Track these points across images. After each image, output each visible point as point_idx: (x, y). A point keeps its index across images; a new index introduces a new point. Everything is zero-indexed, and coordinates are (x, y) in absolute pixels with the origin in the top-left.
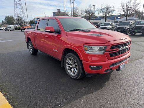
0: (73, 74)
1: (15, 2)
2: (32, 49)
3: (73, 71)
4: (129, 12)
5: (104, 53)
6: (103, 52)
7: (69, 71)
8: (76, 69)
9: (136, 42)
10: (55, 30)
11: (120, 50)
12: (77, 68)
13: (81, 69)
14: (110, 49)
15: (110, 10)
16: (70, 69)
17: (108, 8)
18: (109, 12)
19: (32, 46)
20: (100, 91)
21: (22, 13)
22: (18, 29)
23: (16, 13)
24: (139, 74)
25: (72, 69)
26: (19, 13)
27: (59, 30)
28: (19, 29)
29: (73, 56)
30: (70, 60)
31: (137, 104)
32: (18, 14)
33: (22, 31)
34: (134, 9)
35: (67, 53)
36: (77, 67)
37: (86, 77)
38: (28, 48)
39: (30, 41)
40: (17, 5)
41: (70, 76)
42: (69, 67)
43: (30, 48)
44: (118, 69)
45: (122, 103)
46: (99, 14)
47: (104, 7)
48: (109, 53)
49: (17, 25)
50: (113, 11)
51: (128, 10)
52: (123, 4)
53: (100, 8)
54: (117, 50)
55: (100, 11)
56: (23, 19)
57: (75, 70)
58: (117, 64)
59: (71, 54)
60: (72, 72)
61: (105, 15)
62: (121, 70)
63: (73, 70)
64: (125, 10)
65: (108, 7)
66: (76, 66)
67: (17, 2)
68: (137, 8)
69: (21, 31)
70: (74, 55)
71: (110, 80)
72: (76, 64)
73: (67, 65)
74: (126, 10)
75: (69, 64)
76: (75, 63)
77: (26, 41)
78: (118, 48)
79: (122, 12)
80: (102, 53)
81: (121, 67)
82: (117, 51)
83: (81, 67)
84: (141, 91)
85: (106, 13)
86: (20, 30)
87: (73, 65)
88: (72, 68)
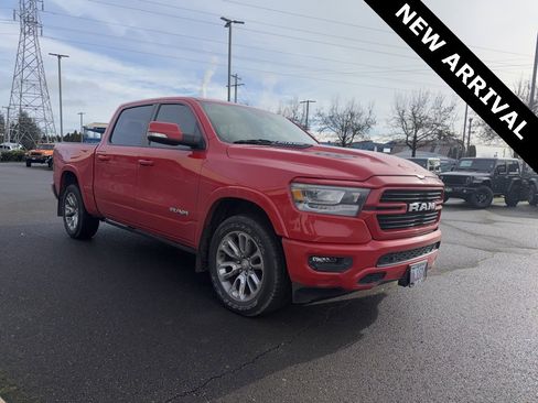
0: (242, 297)
1: (20, 61)
2: (75, 219)
3: (242, 287)
4: (420, 133)
5: (359, 212)
6: (356, 208)
7: (226, 285)
8: (258, 273)
9: (452, 223)
10: (184, 135)
11: (410, 210)
12: (263, 269)
13: (276, 273)
14: (381, 201)
15: (361, 121)
16: (233, 279)
17: (352, 115)
18: (357, 130)
19: (80, 204)
20: (343, 353)
21: (39, 102)
22: (16, 160)
23: (16, 99)
24: (471, 308)
25: (239, 277)
26: (27, 99)
27: (197, 140)
28: (18, 157)
29: (247, 226)
30: (236, 241)
31: (476, 391)
32: (24, 102)
33: (33, 164)
34: (438, 125)
35: (226, 218)
36: (261, 266)
37: (294, 302)
38: (61, 212)
39: (72, 186)
40: (26, 73)
41: (230, 304)
42: (229, 269)
43: (67, 212)
44: (405, 279)
45: (425, 387)
46: (321, 130)
47: (342, 108)
48: (378, 216)
49: (11, 145)
50: (368, 124)
51: (417, 126)
52: (401, 106)
53: (327, 112)
54: (400, 208)
55: (326, 122)
56: (41, 125)
57: (250, 278)
58: (400, 260)
59: (242, 218)
60: (238, 289)
61: (344, 138)
62: (416, 283)
63: (243, 282)
64: (410, 124)
65: (355, 110)
66: (257, 261)
67: (28, 61)
68: (447, 123)
69: (29, 165)
70: (250, 221)
71: (378, 323)
72: (258, 254)
73: (219, 262)
74: (411, 126)
75: (228, 259)
76: (253, 250)
77: (54, 186)
78: (404, 202)
79: (400, 130)
80: (354, 214)
81: (415, 272)
82: (403, 211)
83: (275, 263)
84: (487, 355)
85: (345, 129)
86: (25, 164)
87: (246, 263)
88: (238, 274)
